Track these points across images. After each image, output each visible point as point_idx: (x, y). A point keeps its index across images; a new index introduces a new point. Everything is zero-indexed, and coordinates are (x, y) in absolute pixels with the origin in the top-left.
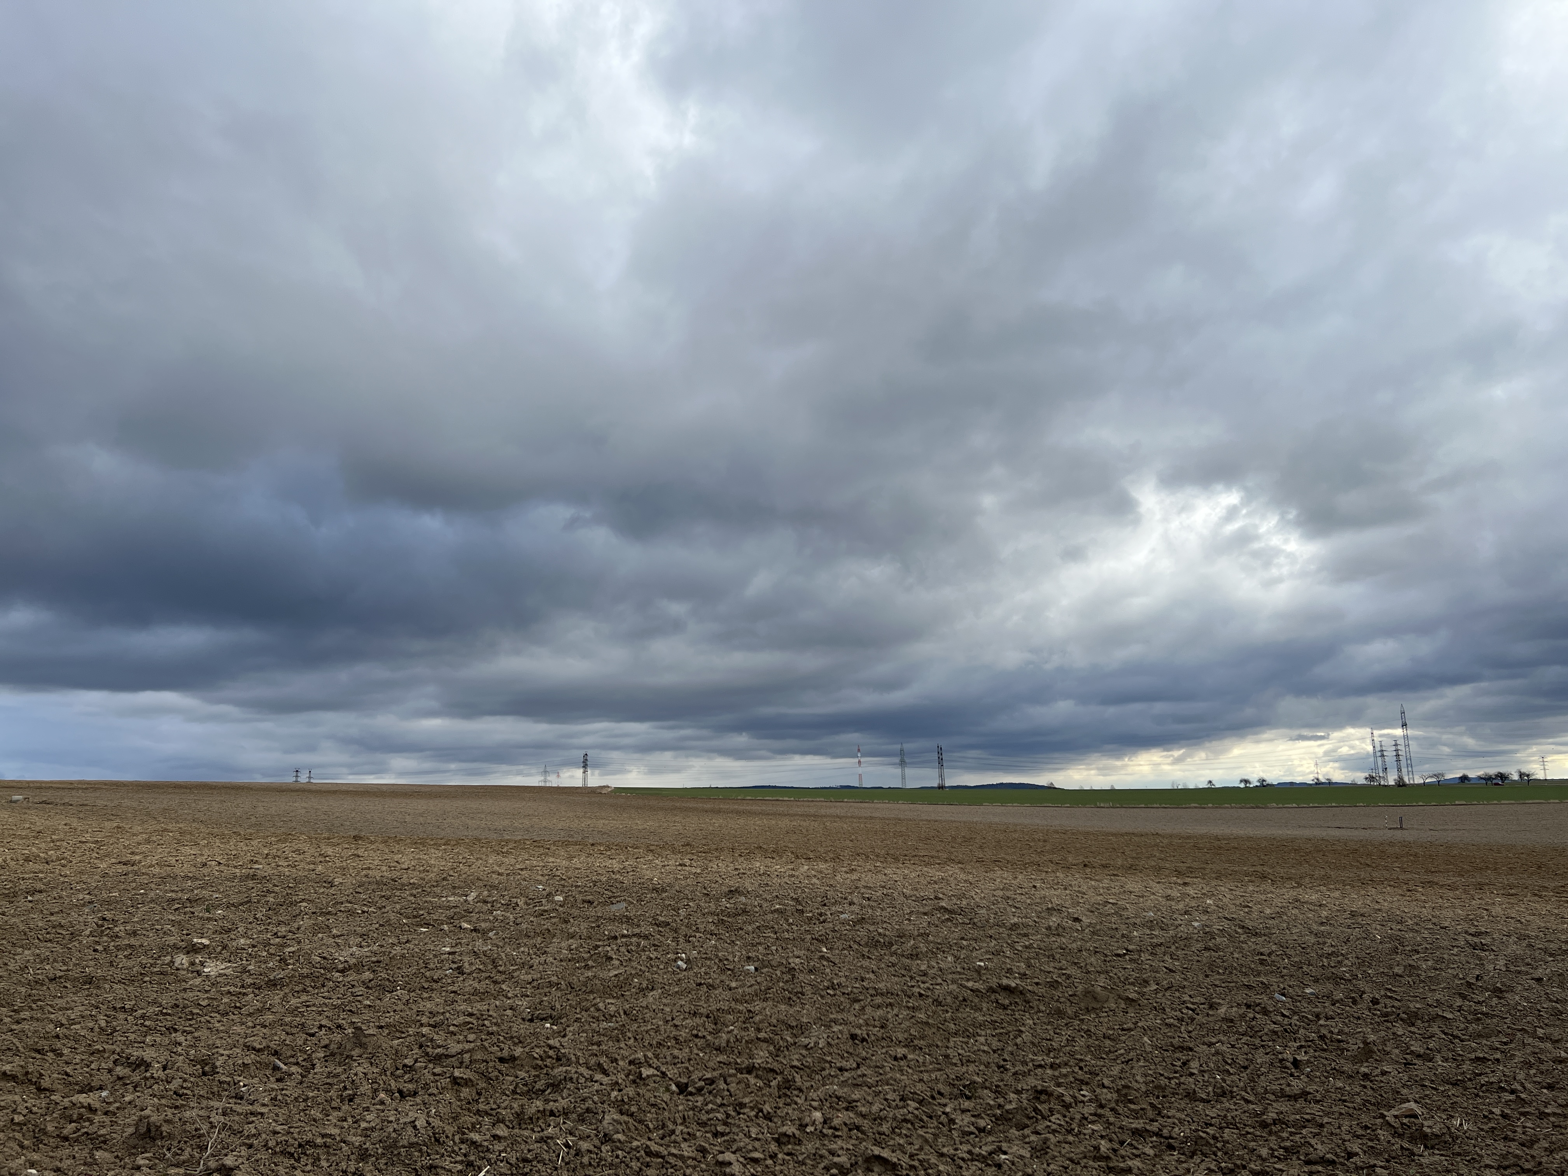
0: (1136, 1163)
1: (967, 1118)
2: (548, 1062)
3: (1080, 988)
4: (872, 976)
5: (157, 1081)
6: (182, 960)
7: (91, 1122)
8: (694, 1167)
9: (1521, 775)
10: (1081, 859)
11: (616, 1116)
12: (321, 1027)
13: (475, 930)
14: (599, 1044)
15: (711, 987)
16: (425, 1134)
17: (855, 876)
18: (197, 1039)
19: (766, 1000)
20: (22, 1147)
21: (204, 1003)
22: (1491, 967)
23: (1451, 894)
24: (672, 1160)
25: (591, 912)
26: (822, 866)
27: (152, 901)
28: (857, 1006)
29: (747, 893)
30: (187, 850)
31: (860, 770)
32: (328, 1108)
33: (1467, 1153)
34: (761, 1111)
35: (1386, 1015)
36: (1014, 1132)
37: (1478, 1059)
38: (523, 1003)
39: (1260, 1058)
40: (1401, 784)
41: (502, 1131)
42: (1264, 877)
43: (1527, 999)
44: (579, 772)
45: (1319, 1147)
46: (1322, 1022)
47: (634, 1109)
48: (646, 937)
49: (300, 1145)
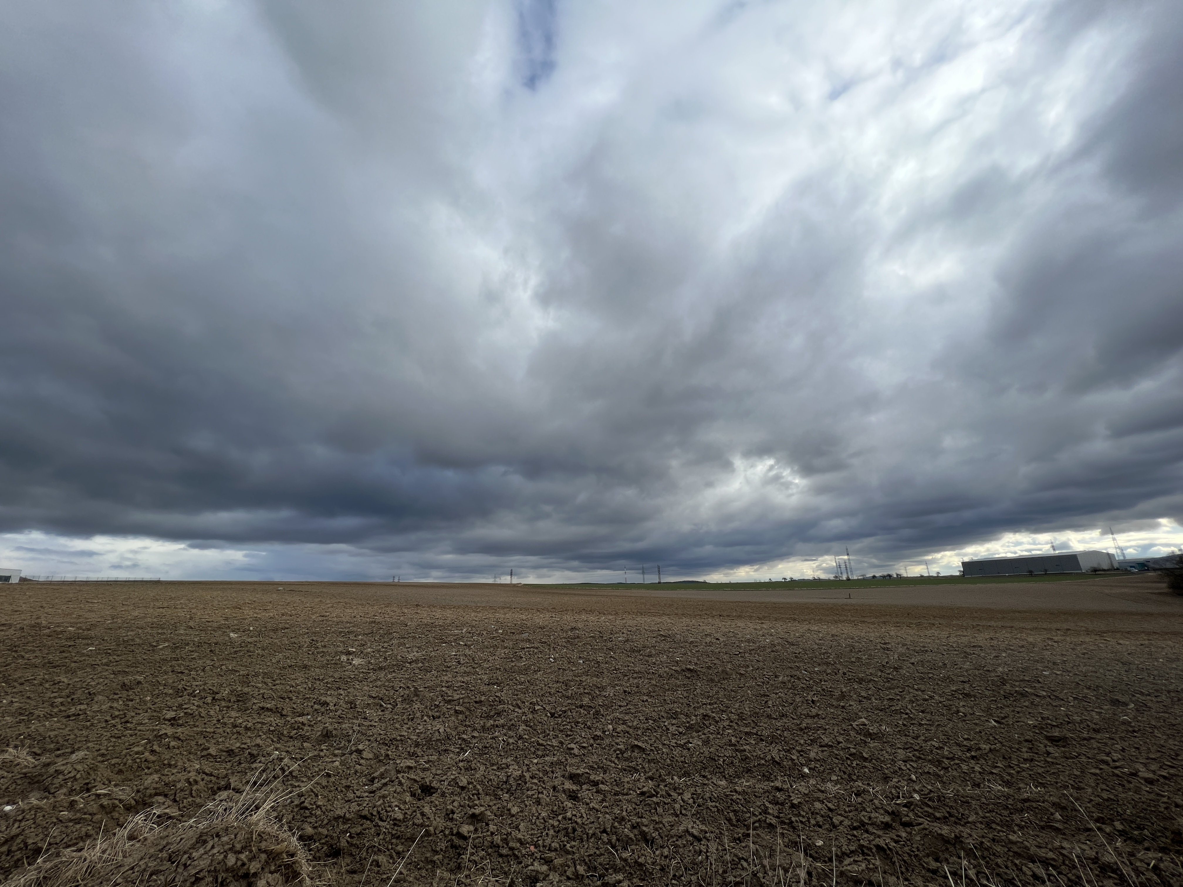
0: (747, 747)
1: (674, 728)
2: (496, 703)
3: (720, 669)
4: (632, 665)
5: (331, 711)
6: (344, 658)
7: (303, 730)
8: (558, 751)
9: (897, 575)
10: (718, 613)
11: (525, 727)
12: (400, 687)
13: (465, 645)
14: (517, 695)
15: (564, 670)
16: (443, 735)
17: (624, 621)
18: (349, 692)
19: (587, 675)
20: (273, 741)
21: (352, 677)
22: (892, 658)
23: (873, 626)
24: (548, 747)
25: (514, 637)
26: (611, 617)
27: (333, 632)
28: (626, 678)
29: (579, 629)
30: (348, 611)
31: (626, 576)
32: (403, 723)
33: (889, 742)
34: (586, 725)
35: (849, 679)
36: (695, 734)
37: (890, 699)
38: (485, 677)
39: (798, 699)
40: (848, 579)
41: (476, 734)
42: (795, 620)
43: (908, 672)
44: (509, 577)
45: (825, 739)
46: (823, 683)
47: (532, 724)
48: (537, 648)
49: (391, 740)
